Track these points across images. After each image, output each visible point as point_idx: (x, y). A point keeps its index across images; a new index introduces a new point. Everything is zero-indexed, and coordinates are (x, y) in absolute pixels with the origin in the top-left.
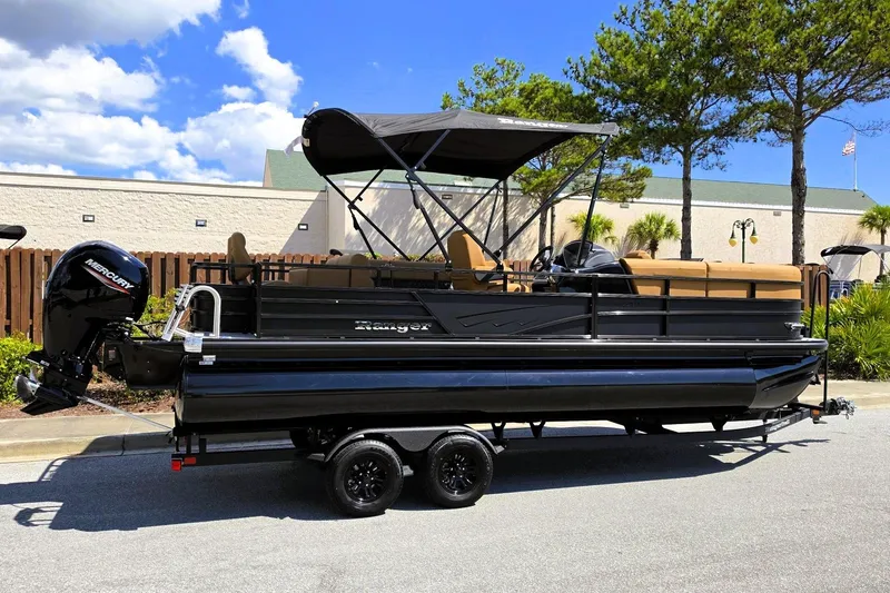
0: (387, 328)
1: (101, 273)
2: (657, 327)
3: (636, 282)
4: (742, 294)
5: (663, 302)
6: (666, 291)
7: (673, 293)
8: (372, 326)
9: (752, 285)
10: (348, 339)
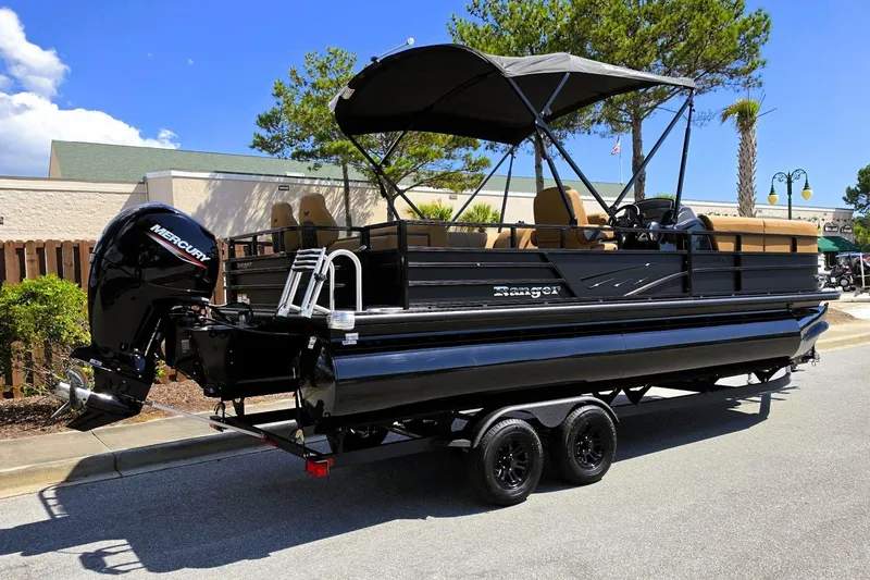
0: (522, 294)
1: (171, 243)
2: (730, 282)
3: (717, 238)
4: (786, 249)
5: (737, 257)
6: (738, 247)
7: (745, 248)
8: (509, 292)
9: (794, 240)
10: (491, 306)
